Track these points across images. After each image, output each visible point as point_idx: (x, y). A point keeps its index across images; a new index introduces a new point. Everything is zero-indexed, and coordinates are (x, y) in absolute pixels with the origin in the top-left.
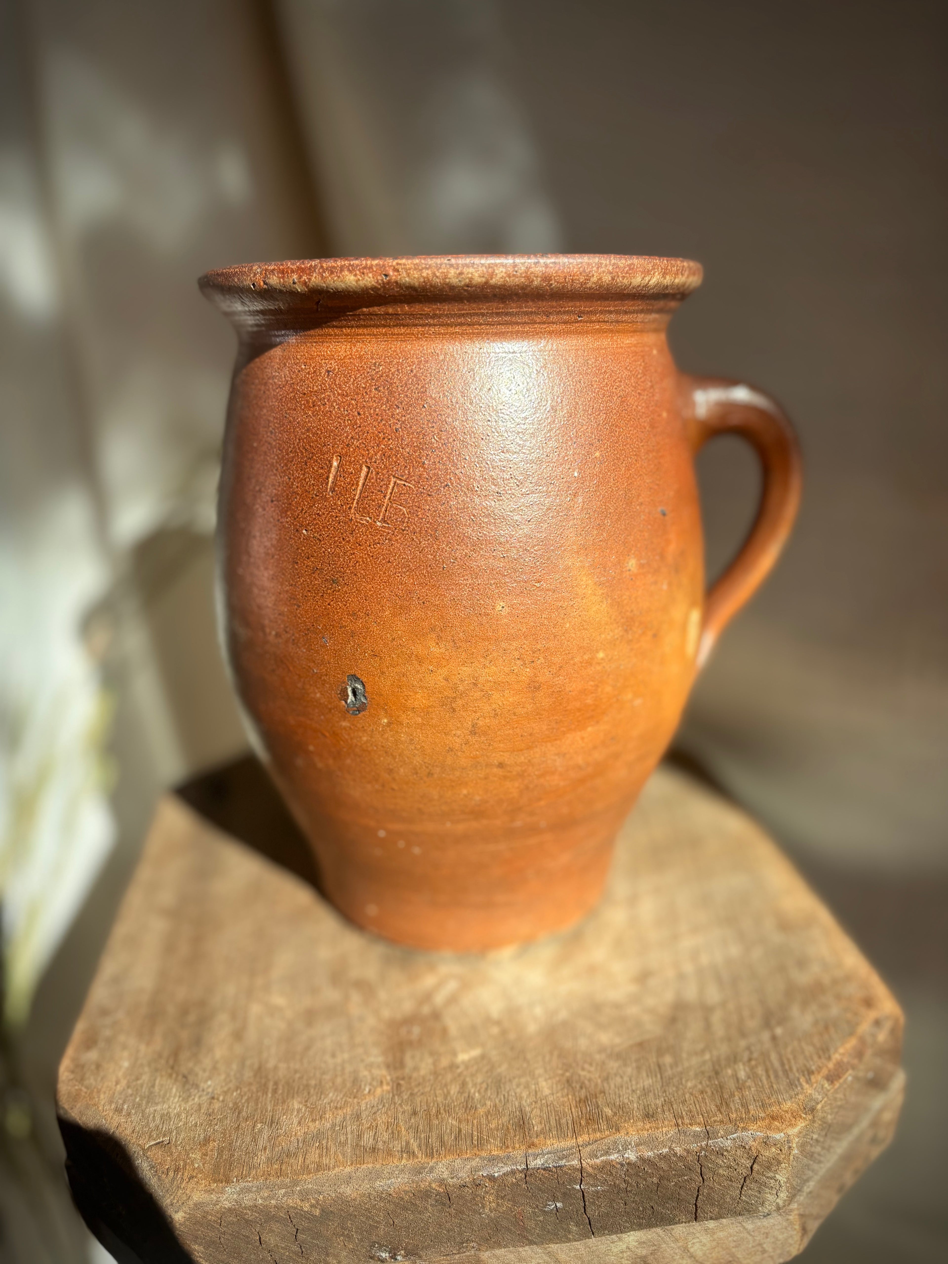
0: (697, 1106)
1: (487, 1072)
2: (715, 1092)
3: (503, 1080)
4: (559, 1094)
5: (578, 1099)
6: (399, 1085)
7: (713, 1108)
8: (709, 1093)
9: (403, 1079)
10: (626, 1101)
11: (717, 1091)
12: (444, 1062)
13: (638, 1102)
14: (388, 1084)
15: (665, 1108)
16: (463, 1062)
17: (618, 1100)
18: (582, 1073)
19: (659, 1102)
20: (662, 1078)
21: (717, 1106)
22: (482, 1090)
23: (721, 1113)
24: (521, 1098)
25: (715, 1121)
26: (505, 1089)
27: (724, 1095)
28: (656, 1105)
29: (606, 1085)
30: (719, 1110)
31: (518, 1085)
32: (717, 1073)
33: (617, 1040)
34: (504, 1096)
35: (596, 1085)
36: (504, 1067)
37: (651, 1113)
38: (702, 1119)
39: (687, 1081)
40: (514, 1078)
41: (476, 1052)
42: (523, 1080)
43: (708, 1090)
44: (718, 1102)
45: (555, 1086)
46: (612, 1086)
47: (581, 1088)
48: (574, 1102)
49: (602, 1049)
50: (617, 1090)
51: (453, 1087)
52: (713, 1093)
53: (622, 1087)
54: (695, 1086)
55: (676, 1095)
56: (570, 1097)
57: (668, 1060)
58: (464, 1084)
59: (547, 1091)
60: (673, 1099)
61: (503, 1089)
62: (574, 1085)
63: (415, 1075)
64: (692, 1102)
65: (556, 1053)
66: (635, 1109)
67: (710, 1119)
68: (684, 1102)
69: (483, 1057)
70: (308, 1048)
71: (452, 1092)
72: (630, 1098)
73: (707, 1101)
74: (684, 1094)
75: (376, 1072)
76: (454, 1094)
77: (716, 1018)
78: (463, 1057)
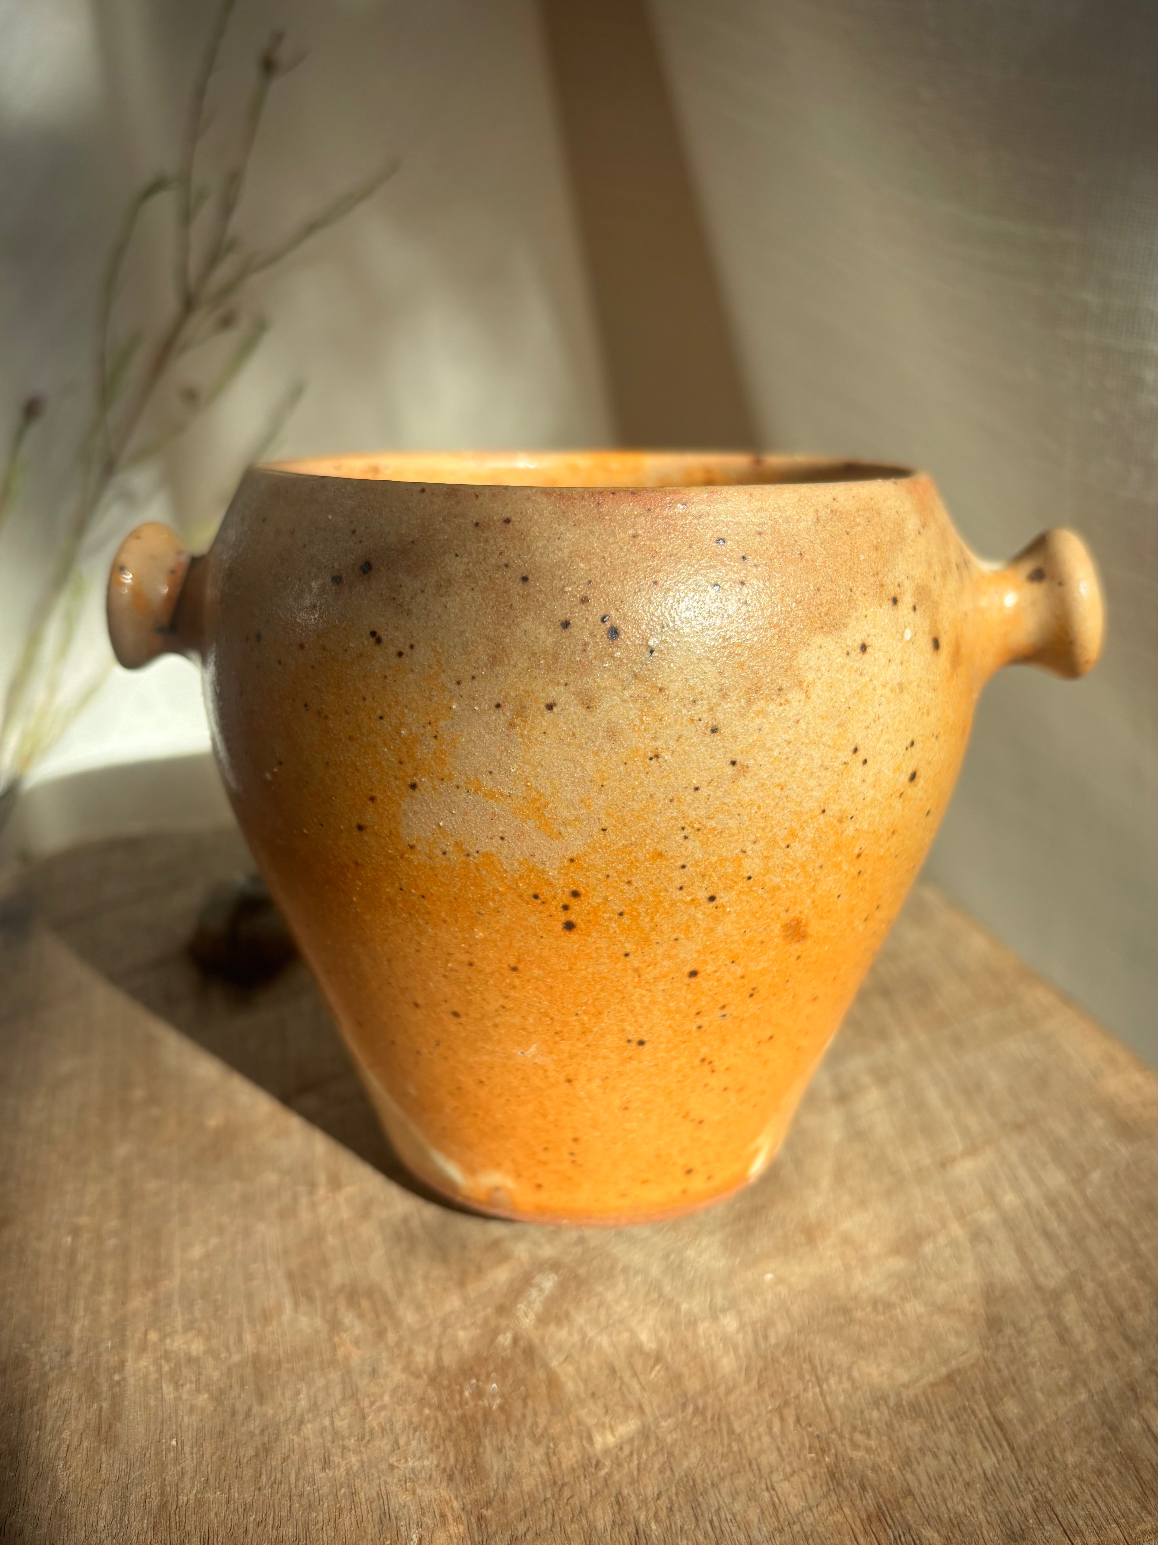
0: (1100, 1503)
1: (661, 1471)
2: (1123, 1470)
3: (700, 1487)
4: (823, 1508)
5: (864, 1516)
6: (480, 1518)
7: (1133, 1505)
8: (1114, 1473)
9: (488, 1504)
10: (960, 1509)
11: (1127, 1468)
12: (569, 1456)
13: (985, 1509)
14: (457, 1519)
15: (1041, 1516)
16: (606, 1452)
17: (943, 1508)
18: (857, 1455)
19: (1026, 1504)
20: (1012, 1449)
21: (1137, 1500)
22: (663, 1514)
23: (1150, 1513)
24: (748, 1524)
25: (1144, 1533)
26: (709, 1506)
27: (1143, 1473)
28: (1020, 1510)
29: (909, 1476)
30: (1144, 1507)
31: (734, 1495)
32: (1114, 1429)
33: (902, 1375)
34: (711, 1522)
35: (892, 1478)
36: (695, 1454)
37: (1017, 1529)
38: (1118, 1532)
39: (1064, 1451)
40: (722, 1479)
41: (629, 1427)
42: (740, 1483)
43: (1109, 1466)
44: (1138, 1491)
45: (809, 1489)
46: (924, 1479)
47: (863, 1488)
48: (858, 1523)
49: (878, 1400)
50: (935, 1486)
51: (599, 1513)
52: (1120, 1472)
53: (942, 1477)
54: (1082, 1462)
55: (1052, 1485)
56: (847, 1511)
57: (1011, 1409)
58: (620, 1502)
59: (796, 1504)
60: (1049, 1495)
61: (704, 1507)
62: (846, 1483)
63: (512, 1492)
64: (1089, 1497)
65: (790, 1414)
66: (984, 1524)
67: (1134, 1528)
68: (1073, 1498)
69: (645, 1434)
70: (267, 1450)
71: (600, 1525)
72: (967, 1501)
73: (1115, 1490)
74: (1067, 1481)
75: (427, 1493)
76: (605, 1530)
77: (1071, 1313)
78: (605, 1440)
